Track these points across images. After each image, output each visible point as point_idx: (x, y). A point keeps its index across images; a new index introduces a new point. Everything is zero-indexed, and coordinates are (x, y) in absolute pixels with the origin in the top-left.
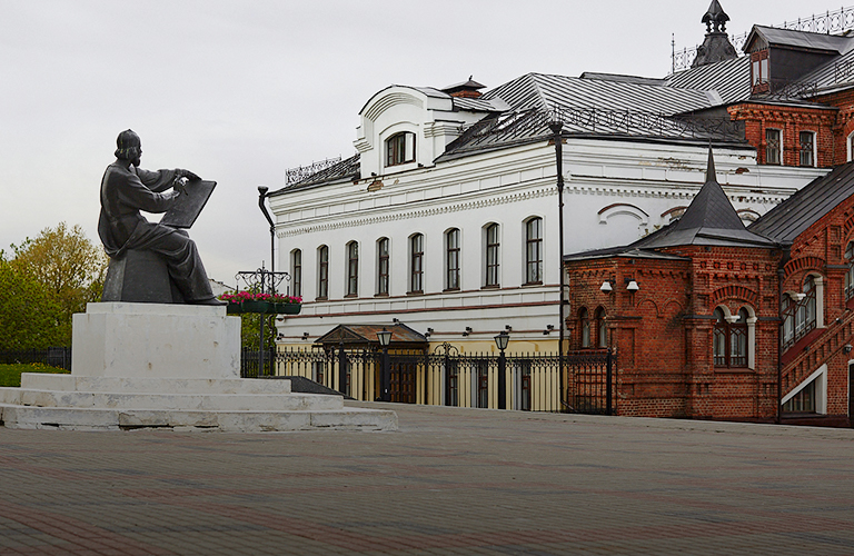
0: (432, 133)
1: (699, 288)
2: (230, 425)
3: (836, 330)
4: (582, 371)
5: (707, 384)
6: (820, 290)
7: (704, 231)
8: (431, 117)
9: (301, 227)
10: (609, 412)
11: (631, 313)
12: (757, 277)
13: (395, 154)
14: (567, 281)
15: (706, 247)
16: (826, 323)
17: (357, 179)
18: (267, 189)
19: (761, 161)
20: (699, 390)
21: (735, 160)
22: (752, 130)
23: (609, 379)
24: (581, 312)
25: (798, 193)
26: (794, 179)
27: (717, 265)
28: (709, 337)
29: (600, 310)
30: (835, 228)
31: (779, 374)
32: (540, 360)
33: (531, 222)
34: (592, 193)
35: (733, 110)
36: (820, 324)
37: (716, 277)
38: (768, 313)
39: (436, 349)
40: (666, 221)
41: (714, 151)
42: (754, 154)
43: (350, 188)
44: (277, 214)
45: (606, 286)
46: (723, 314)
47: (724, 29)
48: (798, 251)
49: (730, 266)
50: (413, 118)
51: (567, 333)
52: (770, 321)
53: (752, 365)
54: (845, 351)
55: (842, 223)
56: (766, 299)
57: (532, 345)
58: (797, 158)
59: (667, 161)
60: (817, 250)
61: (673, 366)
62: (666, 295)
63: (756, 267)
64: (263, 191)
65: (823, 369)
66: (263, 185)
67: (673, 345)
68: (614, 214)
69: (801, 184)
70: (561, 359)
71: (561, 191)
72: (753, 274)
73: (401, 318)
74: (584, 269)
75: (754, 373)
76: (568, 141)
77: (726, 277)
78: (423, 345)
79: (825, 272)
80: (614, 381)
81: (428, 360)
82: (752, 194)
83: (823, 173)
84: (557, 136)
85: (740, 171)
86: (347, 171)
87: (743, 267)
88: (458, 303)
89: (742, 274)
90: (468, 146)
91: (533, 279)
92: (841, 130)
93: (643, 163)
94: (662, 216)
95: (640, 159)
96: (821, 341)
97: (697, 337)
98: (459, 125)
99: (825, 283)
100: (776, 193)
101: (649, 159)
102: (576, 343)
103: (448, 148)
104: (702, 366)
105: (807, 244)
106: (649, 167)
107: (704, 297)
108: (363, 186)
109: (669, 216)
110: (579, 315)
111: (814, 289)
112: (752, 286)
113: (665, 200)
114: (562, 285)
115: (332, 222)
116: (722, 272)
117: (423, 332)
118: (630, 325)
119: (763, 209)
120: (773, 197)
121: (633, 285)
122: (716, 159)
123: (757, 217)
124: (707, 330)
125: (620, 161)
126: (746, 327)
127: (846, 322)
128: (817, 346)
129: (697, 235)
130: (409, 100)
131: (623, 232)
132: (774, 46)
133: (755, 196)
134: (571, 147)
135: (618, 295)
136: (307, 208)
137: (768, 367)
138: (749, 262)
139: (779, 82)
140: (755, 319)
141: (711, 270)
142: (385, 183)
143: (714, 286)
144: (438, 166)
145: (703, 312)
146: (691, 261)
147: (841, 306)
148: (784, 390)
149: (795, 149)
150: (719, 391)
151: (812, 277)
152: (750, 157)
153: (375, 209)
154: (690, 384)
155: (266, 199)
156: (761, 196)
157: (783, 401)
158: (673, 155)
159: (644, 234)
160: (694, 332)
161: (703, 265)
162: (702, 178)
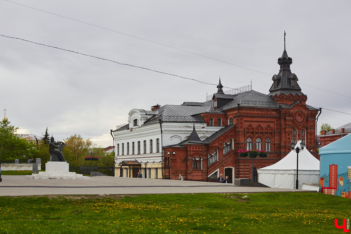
0: (141, 120)
1: (189, 153)
2: (64, 178)
3: (221, 161)
4: (166, 170)
5: (191, 173)
6: (218, 153)
7: (191, 142)
8: (141, 116)
9: (119, 139)
10: (169, 179)
11: (174, 158)
12: (202, 151)
13: (136, 124)
14: (163, 152)
15: (190, 145)
16: (219, 160)
17: (128, 129)
18: (112, 130)
19: (208, 125)
20: (189, 174)
21: (202, 125)
22: (206, 119)
23: (169, 172)
24: (166, 158)
25: (217, 132)
26: (216, 129)
27: (193, 148)
28: (192, 163)
29: (169, 158)
30: (221, 140)
31: (207, 171)
32: (159, 168)
33: (158, 139)
34: (169, 134)
35: (202, 115)
36: (218, 160)
37: (193, 151)
38: (205, 158)
39: (143, 166)
40: (186, 139)
41: (195, 124)
42: (206, 124)
43: (127, 131)
44: (115, 136)
45: (169, 153)
46: (195, 158)
47: (222, 89)
48: (212, 145)
49: (196, 148)
50: (138, 116)
51: (163, 163)
52: (205, 160)
53: (202, 169)
54: (223, 166)
55: (222, 139)
56: (204, 155)
57: (157, 165)
58: (217, 124)
59: (186, 126)
60: (217, 145)
61: (184, 169)
62: (182, 155)
63: (202, 149)
64: (111, 130)
65: (218, 169)
66: (111, 129)
67: (184, 165)
68: (174, 138)
69: (218, 130)
70: (162, 168)
71: (162, 133)
72: (201, 150)
73: (137, 159)
74: (166, 150)
75: (202, 171)
76: (163, 123)
77: (195, 151)
78: (140, 165)
79: (219, 149)
80: (170, 172)
81: (141, 168)
82: (206, 133)
83: (223, 127)
84: (161, 122)
85: (203, 128)
86: (127, 127)
87: (199, 149)
88: (146, 156)
89: (199, 150)
90: (148, 123)
91: (158, 152)
92: (227, 118)
93: (180, 127)
94: (185, 138)
95: (179, 126)
96: (217, 164)
97: (189, 163)
98: (146, 118)
99: (218, 152)
100: (211, 132)
101: (181, 126)
102: (165, 165)
103: (144, 123)
104: (190, 169)
105: (214, 143)
106: (182, 128)
107: (190, 155)
108: (129, 130)
109: (186, 138)
110: (166, 159)
111: (216, 153)
112: (201, 153)
113: (185, 135)
114: (162, 153)
115: (124, 138)
116: (194, 150)
117: (140, 162)
118: (174, 161)
119: (209, 136)
120: (211, 133)
121: (174, 153)
122: (195, 125)
123: (207, 137)
124: (191, 162)
125: (175, 127)
126: (201, 161)
127: (223, 160)
128: (216, 165)
129: (189, 142)
130: (137, 112)
131: (176, 141)
132: (218, 98)
133: (207, 133)
134: (163, 124)
135: (171, 155)
136: (120, 135)
137: (205, 169)
138: (201, 148)
139: (219, 106)
140: (202, 159)
141: (192, 149)
142: (133, 130)
143: (192, 153)
144: (142, 127)
145: (190, 158)
146: (187, 148)
147: (222, 156)
148: (209, 174)
149: (216, 123)
150: (194, 174)
151: (216, 150)
152: (205, 125)
153: (132, 136)
154: (187, 173)
155: (112, 132)
156: (208, 133)
157: (208, 177)
158: (187, 125)
159: (181, 142)
160: (188, 162)
161: (190, 148)
162: (192, 129)
